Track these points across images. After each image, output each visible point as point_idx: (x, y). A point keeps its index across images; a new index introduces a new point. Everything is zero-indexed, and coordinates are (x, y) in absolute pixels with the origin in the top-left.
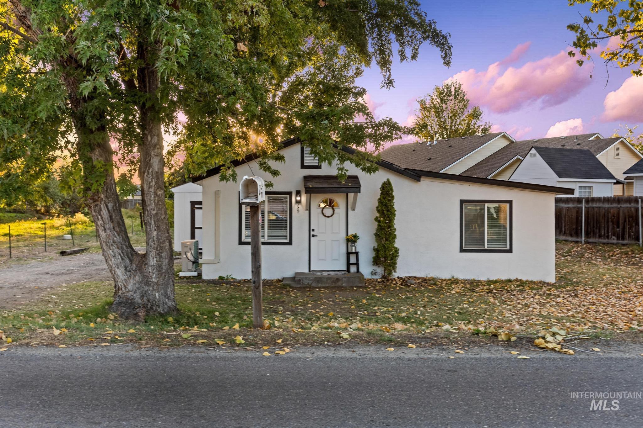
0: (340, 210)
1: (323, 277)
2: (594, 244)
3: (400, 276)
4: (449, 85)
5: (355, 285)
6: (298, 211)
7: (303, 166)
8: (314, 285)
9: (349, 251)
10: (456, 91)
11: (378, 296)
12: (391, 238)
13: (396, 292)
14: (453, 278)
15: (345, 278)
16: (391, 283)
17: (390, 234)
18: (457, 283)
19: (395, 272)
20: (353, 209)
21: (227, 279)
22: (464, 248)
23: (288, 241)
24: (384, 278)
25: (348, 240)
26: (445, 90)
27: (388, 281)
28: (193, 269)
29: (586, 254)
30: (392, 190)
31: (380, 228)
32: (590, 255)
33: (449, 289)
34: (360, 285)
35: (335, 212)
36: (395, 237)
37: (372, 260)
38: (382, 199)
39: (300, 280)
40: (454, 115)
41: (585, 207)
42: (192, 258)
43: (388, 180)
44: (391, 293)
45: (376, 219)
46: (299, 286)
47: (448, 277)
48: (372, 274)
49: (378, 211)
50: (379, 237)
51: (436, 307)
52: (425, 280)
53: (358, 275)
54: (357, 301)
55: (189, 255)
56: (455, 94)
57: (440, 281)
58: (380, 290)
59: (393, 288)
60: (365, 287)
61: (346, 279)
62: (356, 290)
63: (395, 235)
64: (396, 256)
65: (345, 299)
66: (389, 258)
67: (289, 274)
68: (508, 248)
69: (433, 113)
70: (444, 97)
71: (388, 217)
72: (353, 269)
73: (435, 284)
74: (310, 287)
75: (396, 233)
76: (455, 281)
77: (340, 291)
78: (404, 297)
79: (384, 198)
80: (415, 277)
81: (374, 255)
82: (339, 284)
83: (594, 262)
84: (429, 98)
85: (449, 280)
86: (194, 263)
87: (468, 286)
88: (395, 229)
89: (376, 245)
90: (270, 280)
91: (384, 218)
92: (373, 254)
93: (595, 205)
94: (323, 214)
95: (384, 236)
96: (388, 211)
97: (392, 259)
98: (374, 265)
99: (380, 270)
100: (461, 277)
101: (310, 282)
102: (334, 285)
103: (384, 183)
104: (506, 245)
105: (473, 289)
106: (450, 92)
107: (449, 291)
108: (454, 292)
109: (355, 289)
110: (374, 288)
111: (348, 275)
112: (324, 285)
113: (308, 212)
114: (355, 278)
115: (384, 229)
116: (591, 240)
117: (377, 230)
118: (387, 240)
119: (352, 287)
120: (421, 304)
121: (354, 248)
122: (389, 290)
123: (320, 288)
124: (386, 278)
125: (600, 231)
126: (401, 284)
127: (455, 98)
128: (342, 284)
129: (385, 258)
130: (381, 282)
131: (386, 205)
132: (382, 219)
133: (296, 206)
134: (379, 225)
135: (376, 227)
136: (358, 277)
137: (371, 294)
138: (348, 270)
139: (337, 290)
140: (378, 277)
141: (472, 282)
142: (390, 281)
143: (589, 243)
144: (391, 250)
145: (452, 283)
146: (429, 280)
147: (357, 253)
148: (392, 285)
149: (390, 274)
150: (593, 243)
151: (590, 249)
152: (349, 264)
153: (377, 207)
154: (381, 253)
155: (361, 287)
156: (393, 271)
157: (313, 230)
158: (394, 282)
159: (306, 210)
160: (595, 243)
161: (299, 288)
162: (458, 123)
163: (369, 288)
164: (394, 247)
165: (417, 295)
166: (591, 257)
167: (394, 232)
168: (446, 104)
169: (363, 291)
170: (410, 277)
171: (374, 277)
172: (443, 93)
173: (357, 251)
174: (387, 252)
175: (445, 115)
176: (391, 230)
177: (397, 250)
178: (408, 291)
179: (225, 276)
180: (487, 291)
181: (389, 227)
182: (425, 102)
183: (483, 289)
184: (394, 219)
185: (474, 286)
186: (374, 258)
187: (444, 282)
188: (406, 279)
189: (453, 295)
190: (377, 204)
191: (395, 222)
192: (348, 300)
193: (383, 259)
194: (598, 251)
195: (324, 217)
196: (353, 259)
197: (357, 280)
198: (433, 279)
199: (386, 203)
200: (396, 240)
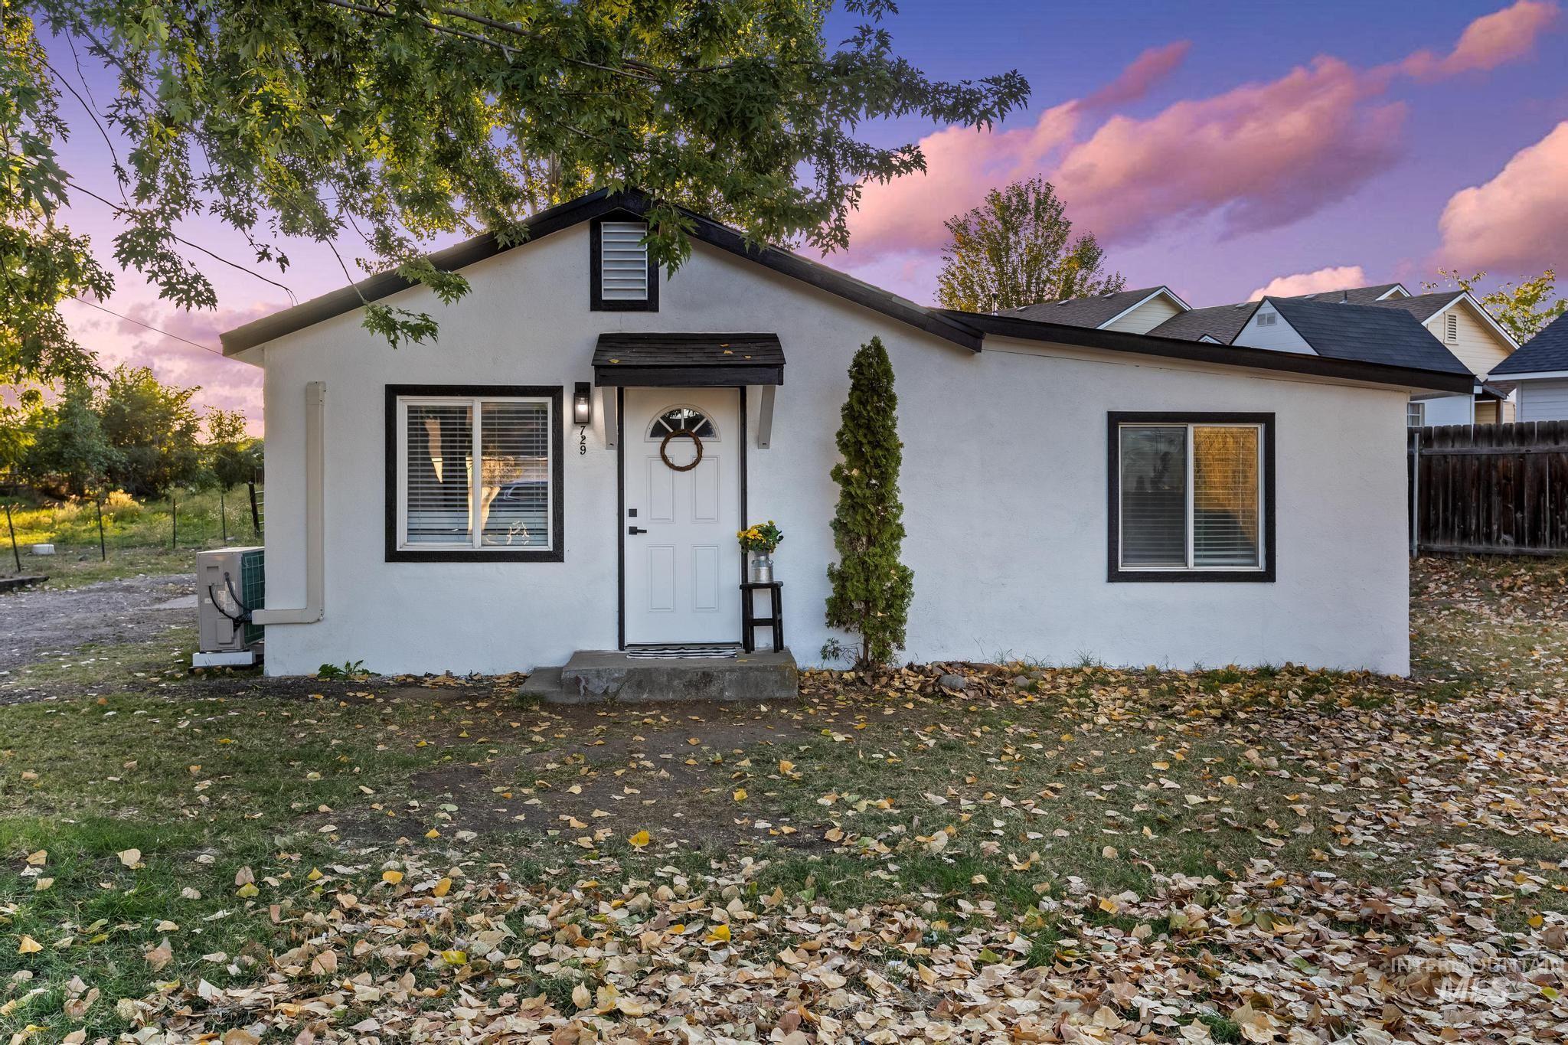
0: (722, 447)
1: (657, 669)
2: (1449, 556)
3: (917, 663)
4: (1023, 188)
5: (765, 695)
6: (583, 450)
7: (598, 303)
8: (625, 695)
9: (751, 580)
10: (1039, 202)
11: (839, 738)
12: (887, 536)
13: (905, 722)
14: (1087, 664)
15: (732, 670)
16: (888, 685)
17: (885, 522)
18: (1105, 683)
19: (900, 647)
20: (764, 444)
21: (346, 677)
22: (1121, 569)
23: (550, 548)
24: (865, 670)
25: (746, 545)
26: (1014, 200)
27: (876, 677)
28: (238, 644)
29: (1432, 585)
30: (888, 374)
31: (851, 503)
32: (1444, 588)
33: (1081, 706)
34: (783, 694)
35: (704, 453)
36: (899, 533)
37: (826, 609)
38: (856, 406)
39: (577, 680)
40: (1035, 260)
41: (1421, 455)
42: (233, 609)
43: (877, 345)
44: (886, 724)
45: (837, 474)
46: (574, 700)
47: (1071, 661)
48: (825, 654)
49: (844, 447)
50: (848, 532)
51: (1055, 790)
52: (1000, 673)
53: (778, 660)
54: (764, 762)
55: (223, 597)
56: (1037, 208)
57: (1048, 677)
58: (848, 713)
59: (895, 704)
60: (799, 704)
61: (734, 676)
62: (765, 716)
63: (900, 526)
64: (903, 596)
65: (718, 757)
66: (882, 604)
67: (554, 656)
68: (1261, 567)
69: (985, 255)
70: (1012, 215)
71: (877, 466)
72: (763, 638)
73: (1033, 689)
74: (612, 703)
75: (902, 520)
76: (1095, 677)
77: (712, 719)
78: (932, 743)
79: (863, 403)
80: (964, 664)
81: (831, 594)
82: (713, 690)
83: (1462, 606)
84: (975, 220)
85: (1077, 671)
86: (237, 623)
87: (1144, 693)
88: (900, 507)
89: (836, 559)
90: (489, 678)
91: (862, 470)
92: (828, 590)
93: (1449, 449)
94: (664, 458)
95: (862, 530)
96: (876, 445)
97: (889, 606)
98: (830, 624)
99: (851, 641)
100: (1113, 661)
101: (613, 687)
102: (692, 696)
103: (863, 354)
104: (1255, 557)
105: (1164, 707)
106: (1025, 204)
107: (1086, 714)
108: (1102, 720)
109: (764, 708)
110: (831, 705)
111: (744, 661)
112: (659, 697)
113: (614, 453)
114: (764, 669)
115: (863, 506)
116: (1438, 546)
117: (841, 509)
118: (871, 542)
119: (755, 702)
120: (1000, 777)
121: (764, 571)
122: (879, 712)
123: (645, 706)
124: (871, 668)
125: (1464, 520)
126: (922, 691)
127: (1038, 217)
128: (722, 691)
129: (867, 603)
130: (853, 683)
131: (868, 428)
132: (855, 472)
133: (577, 432)
134: (847, 495)
135: (838, 499)
136: (776, 668)
137: (817, 730)
138: (748, 644)
139: (703, 715)
140: (842, 665)
141: (1151, 678)
142: (884, 680)
143: (1430, 553)
144: (888, 576)
145: (1088, 683)
146: (1014, 675)
147: (775, 589)
148: (891, 693)
149: (883, 654)
150: (1443, 553)
151: (1439, 570)
152: (749, 624)
153: (840, 434)
154: (855, 588)
155: (785, 702)
156: (893, 645)
157: (633, 513)
158: (897, 683)
159: (609, 445)
160: (1452, 553)
161: (576, 705)
162: (1043, 277)
163: (813, 705)
164: (897, 567)
165: (978, 734)
166: (1450, 594)
167: (897, 516)
168: (1016, 233)
169: (789, 720)
170: (949, 664)
171: (832, 664)
172: (1009, 207)
173: (776, 580)
174: (873, 581)
175: (1014, 257)
176: (885, 509)
177: (905, 577)
178: (945, 718)
179: (340, 665)
180: (1215, 712)
181: (881, 499)
182: (965, 229)
183: (1198, 707)
184: (896, 472)
185: (1162, 694)
186: (831, 602)
187: (1062, 681)
188: (938, 672)
189: (1103, 730)
190: (839, 424)
191: (899, 482)
192: (730, 759)
193: (862, 606)
194: (1464, 575)
195: (667, 468)
196: (762, 608)
197: (774, 677)
198: (1027, 670)
199: (870, 419)
200: (903, 543)
